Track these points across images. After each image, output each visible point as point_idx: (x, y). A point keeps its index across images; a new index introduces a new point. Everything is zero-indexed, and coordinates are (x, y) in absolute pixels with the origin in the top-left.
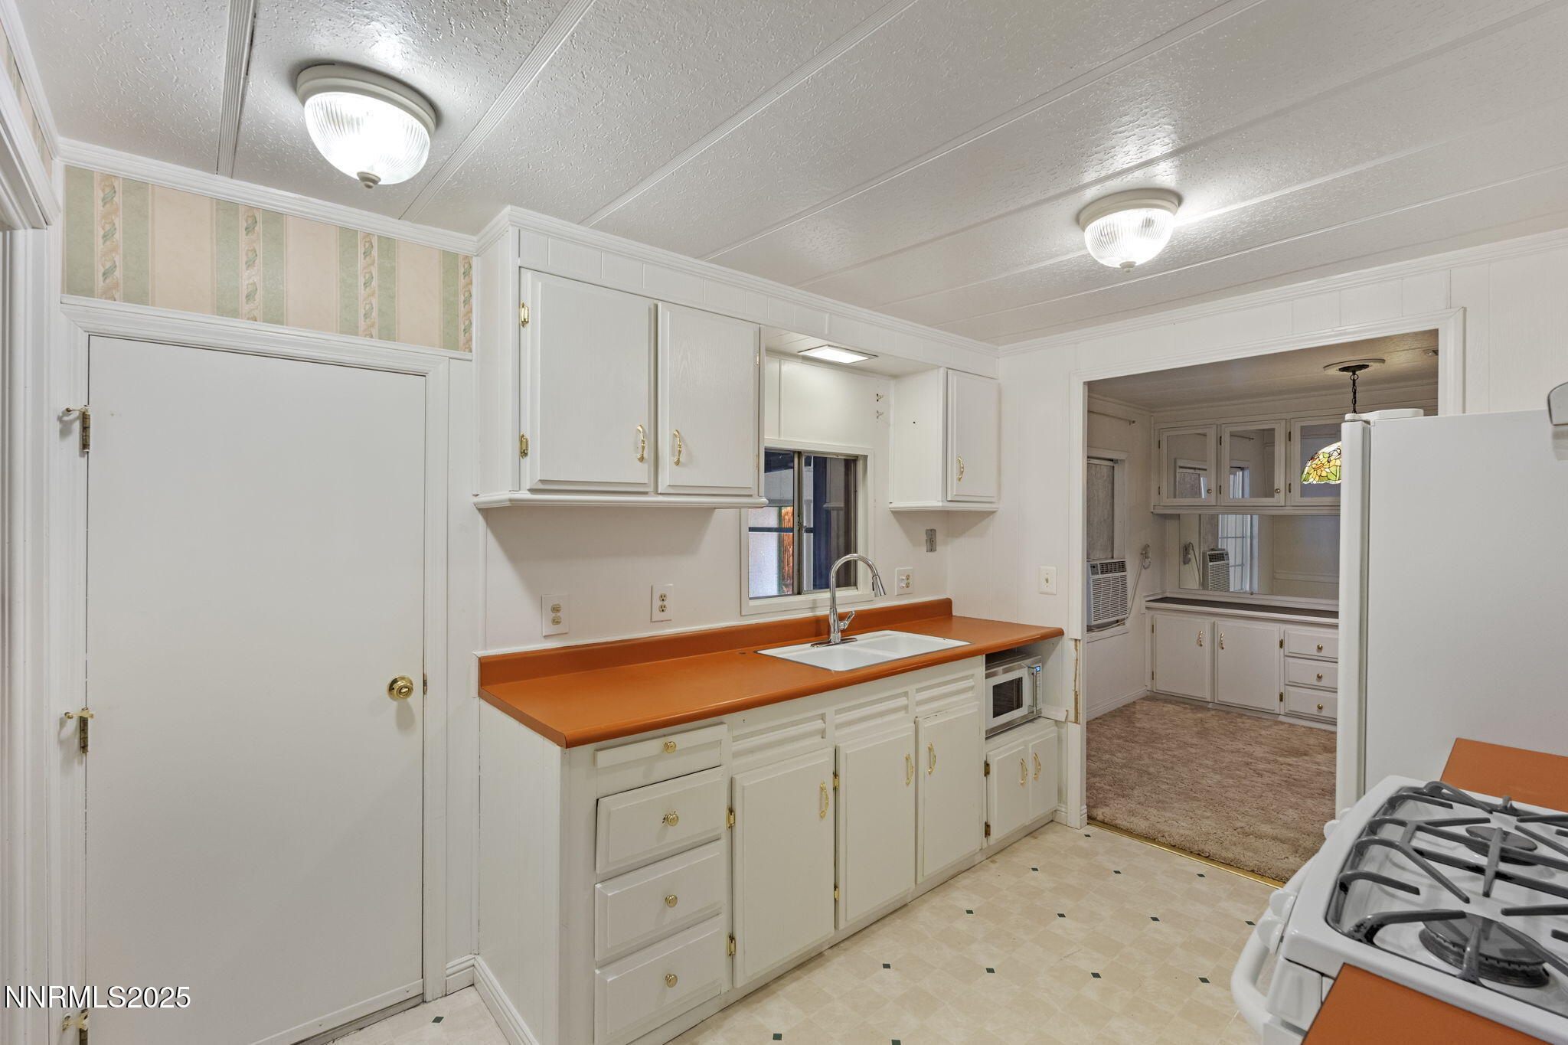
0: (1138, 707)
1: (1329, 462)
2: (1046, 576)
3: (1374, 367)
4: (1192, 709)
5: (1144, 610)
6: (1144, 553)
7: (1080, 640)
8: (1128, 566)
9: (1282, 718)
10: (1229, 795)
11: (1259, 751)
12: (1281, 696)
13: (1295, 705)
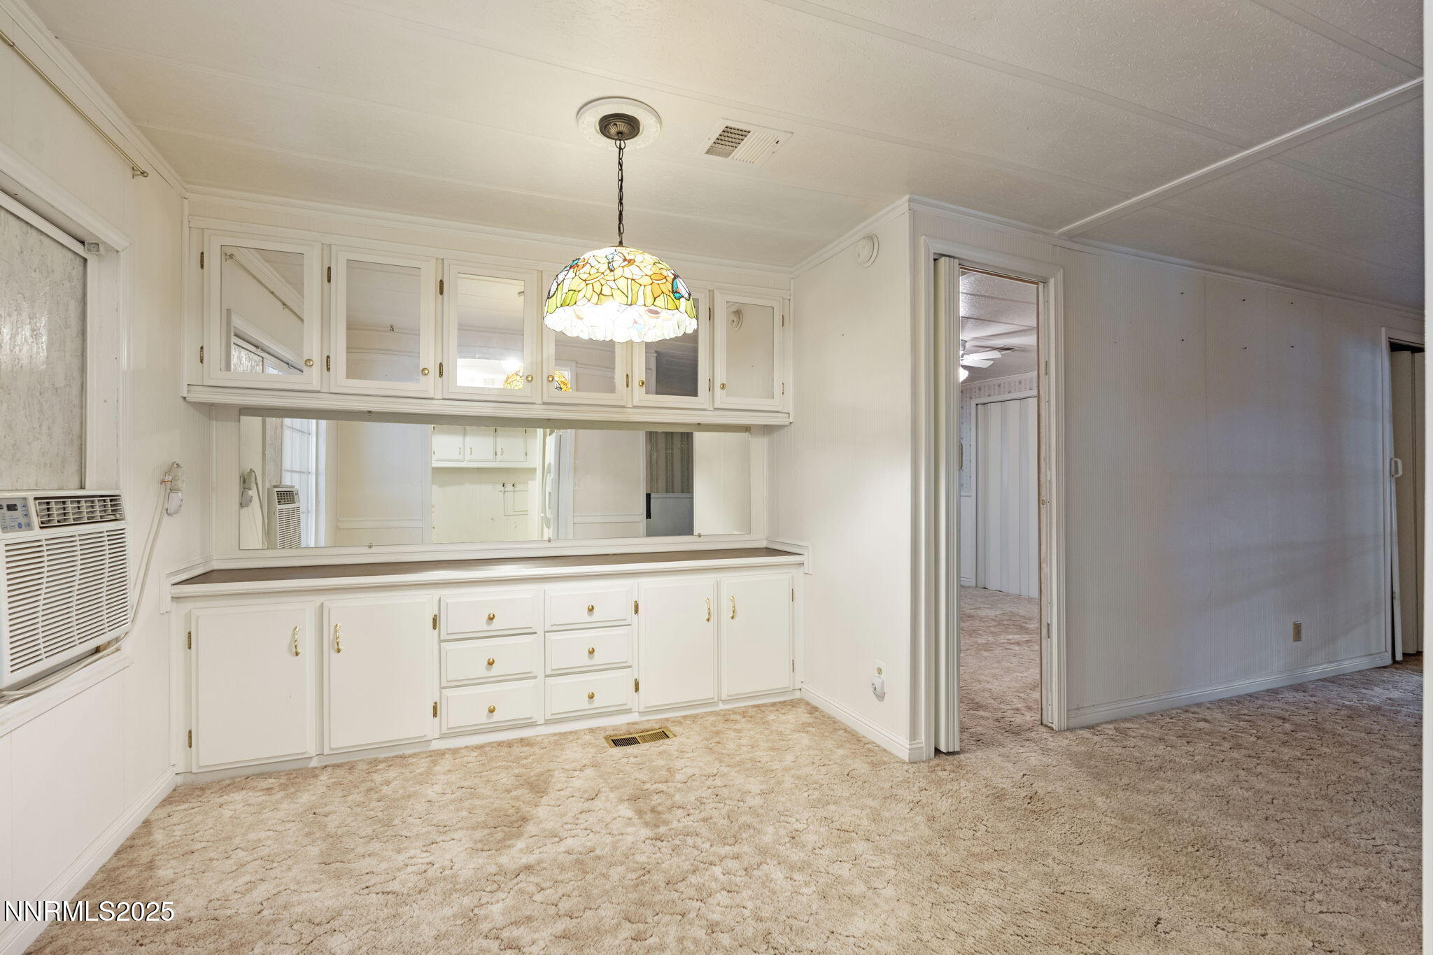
0: (159, 836)
1: (611, 271)
4: (284, 787)
5: (167, 604)
6: (169, 481)
8: (127, 505)
9: (437, 745)
12: (435, 708)
13: (455, 716)
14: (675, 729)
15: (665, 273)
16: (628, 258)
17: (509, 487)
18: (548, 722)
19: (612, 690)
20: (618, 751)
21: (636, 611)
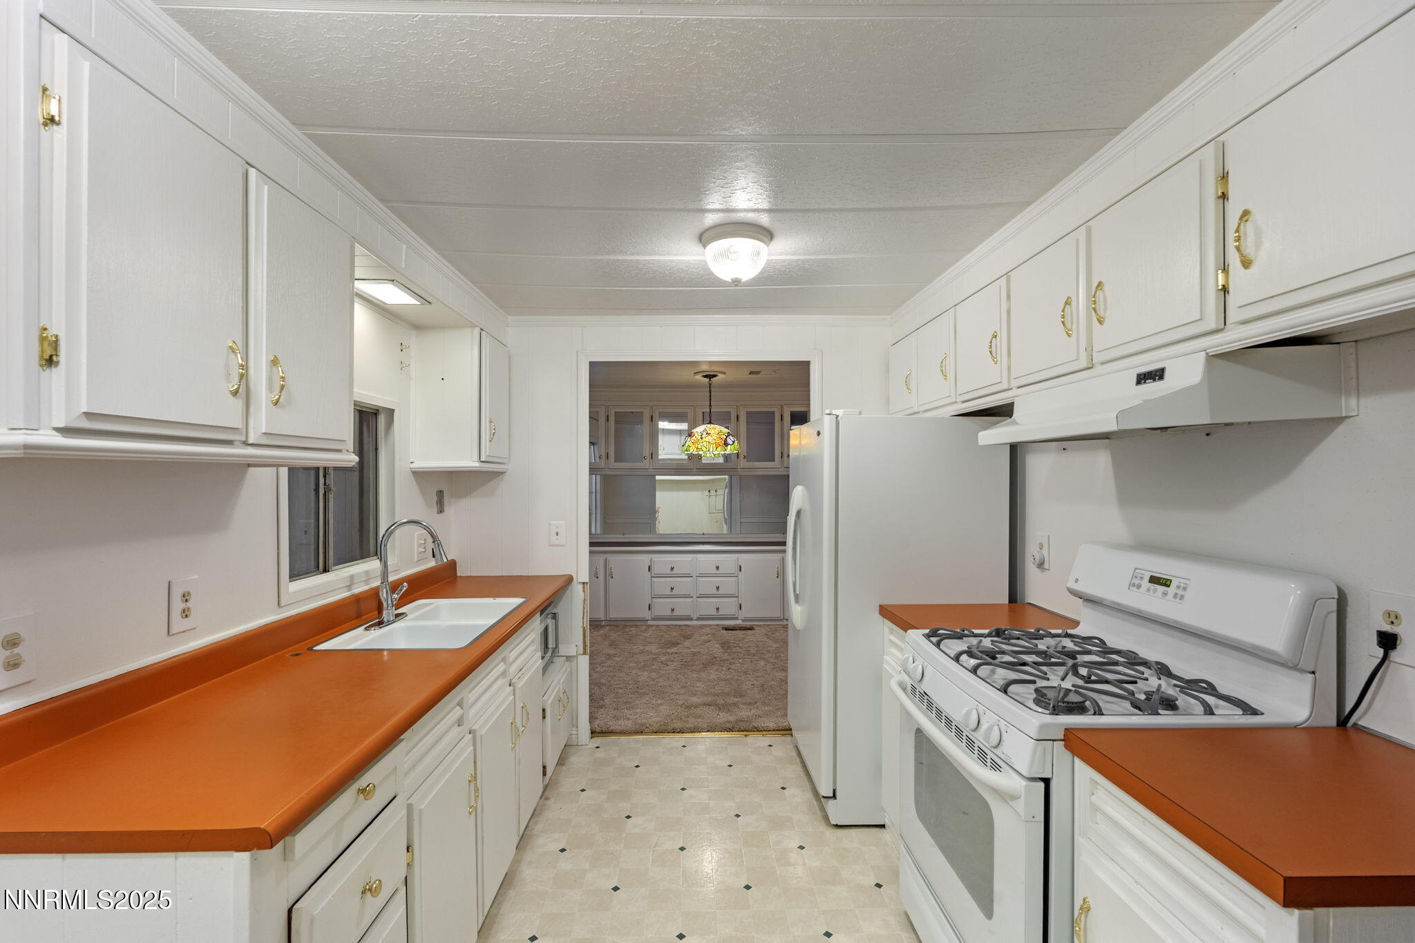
2: (557, 530)
3: (721, 376)
7: (587, 583)
9: (650, 623)
10: (661, 684)
11: (654, 648)
12: (649, 606)
13: (657, 611)
14: (755, 628)
15: (722, 436)
16: (709, 432)
17: (713, 493)
18: (698, 619)
19: (728, 607)
20: (725, 631)
21: (740, 570)
